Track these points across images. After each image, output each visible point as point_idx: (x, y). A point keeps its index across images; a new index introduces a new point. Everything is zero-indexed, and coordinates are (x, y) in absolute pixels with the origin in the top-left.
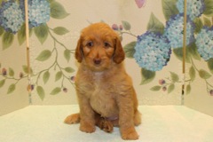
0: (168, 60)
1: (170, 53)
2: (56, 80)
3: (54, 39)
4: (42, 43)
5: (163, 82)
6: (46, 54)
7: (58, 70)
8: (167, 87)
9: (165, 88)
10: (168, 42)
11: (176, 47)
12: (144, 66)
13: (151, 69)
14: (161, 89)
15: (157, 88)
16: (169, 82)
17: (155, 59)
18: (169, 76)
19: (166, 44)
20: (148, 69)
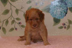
0: (66, 13)
1: (67, 10)
2: (12, 24)
3: (11, 4)
4: (5, 6)
5: (64, 24)
6: (7, 12)
7: (13, 19)
8: (66, 27)
9: (65, 27)
10: (66, 4)
11: (70, 7)
12: (55, 17)
13: (58, 18)
14: (63, 28)
15: (61, 28)
16: (67, 24)
17: (60, 13)
18: (67, 21)
19: (65, 5)
20: (57, 18)
